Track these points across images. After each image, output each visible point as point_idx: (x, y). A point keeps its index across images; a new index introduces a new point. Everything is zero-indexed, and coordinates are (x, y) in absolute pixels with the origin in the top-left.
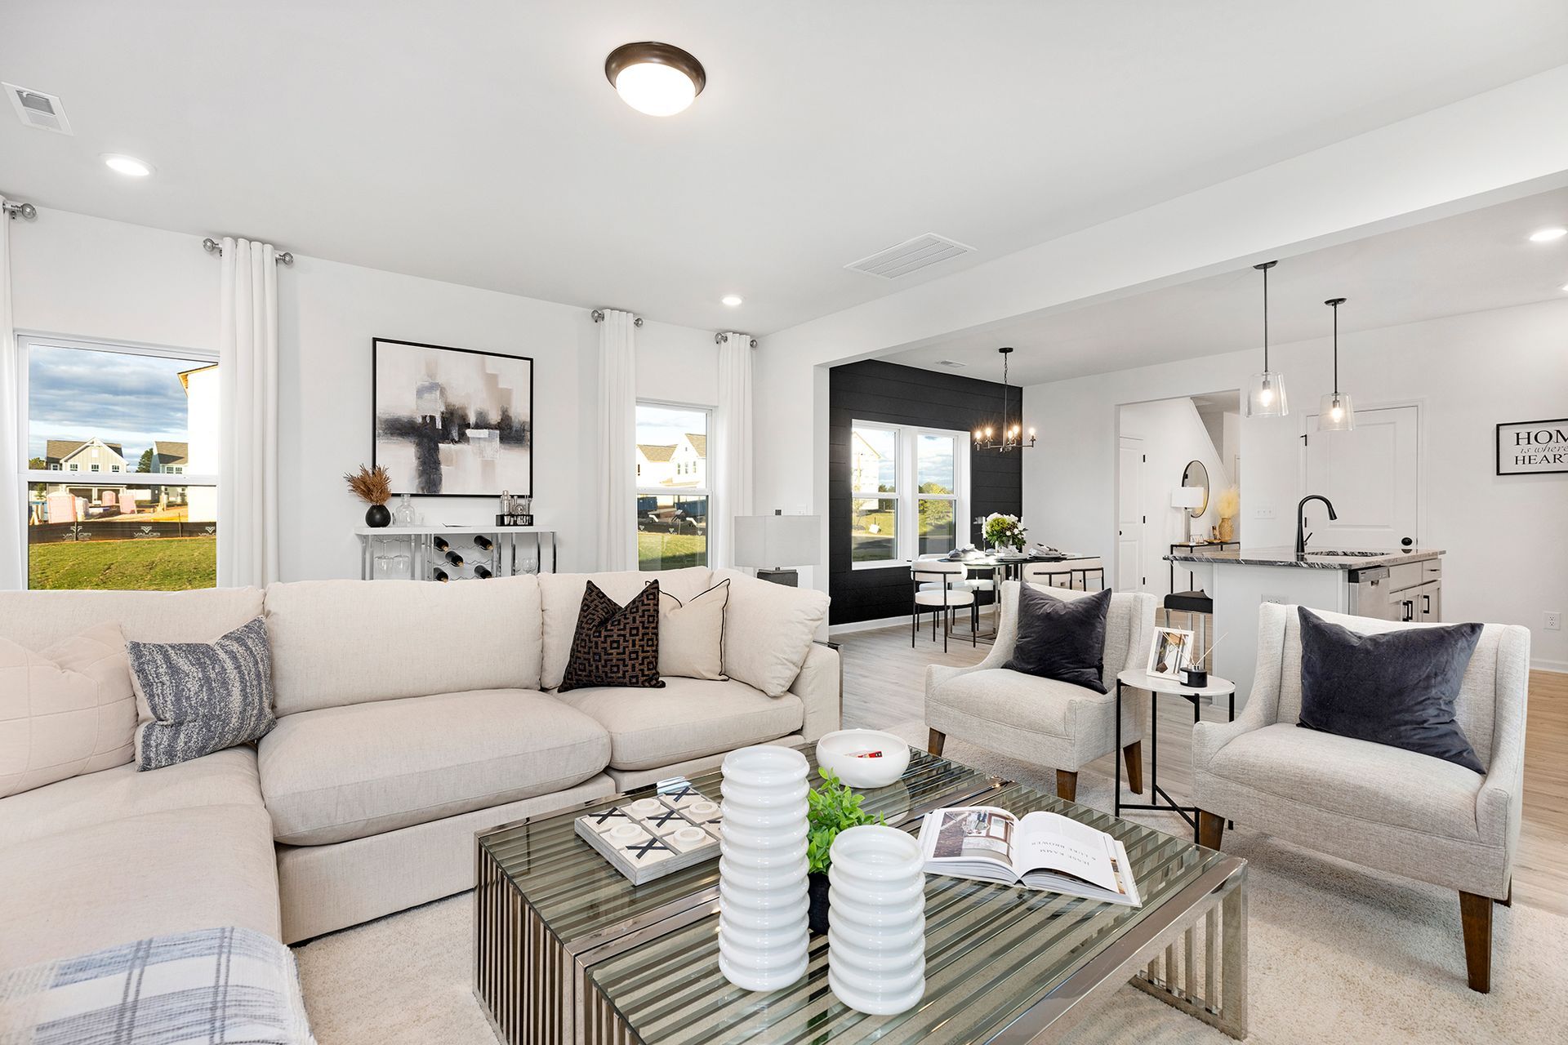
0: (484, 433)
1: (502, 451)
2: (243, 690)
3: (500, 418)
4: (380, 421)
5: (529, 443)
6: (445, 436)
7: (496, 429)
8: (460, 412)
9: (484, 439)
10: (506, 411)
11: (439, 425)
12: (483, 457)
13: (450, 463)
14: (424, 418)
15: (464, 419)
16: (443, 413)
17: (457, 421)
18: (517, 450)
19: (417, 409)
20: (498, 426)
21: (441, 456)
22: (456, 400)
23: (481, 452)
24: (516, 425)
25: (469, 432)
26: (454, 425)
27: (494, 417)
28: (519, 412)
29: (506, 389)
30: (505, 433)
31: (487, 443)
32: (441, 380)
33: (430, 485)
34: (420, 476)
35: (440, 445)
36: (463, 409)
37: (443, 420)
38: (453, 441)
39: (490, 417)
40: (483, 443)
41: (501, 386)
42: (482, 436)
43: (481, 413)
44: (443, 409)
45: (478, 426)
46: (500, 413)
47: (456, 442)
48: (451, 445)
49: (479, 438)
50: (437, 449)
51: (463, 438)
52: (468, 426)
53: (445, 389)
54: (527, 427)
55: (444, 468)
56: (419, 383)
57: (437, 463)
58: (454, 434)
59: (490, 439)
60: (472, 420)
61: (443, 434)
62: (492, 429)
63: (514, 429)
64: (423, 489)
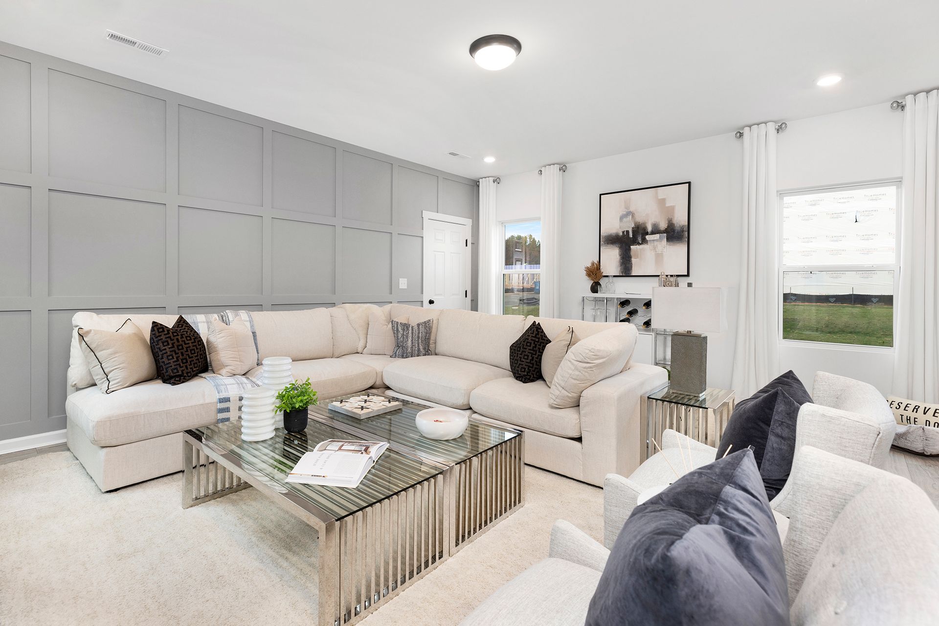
0: (657, 236)
1: (668, 246)
2: (412, 340)
3: (667, 225)
4: (602, 237)
5: (687, 240)
6: (635, 241)
7: (664, 233)
8: (643, 226)
9: (657, 240)
10: (671, 220)
11: (631, 235)
12: (656, 251)
13: (637, 257)
14: (623, 232)
15: (645, 230)
16: (633, 228)
17: (641, 232)
18: (678, 245)
19: (620, 228)
20: (666, 231)
21: (632, 253)
22: (640, 219)
23: (655, 248)
24: (677, 228)
25: (647, 237)
26: (639, 234)
27: (663, 225)
28: (680, 219)
29: (671, 206)
30: (670, 235)
31: (658, 243)
32: (632, 209)
33: (626, 270)
34: (621, 266)
35: (631, 247)
36: (644, 224)
37: (634, 232)
38: (639, 244)
39: (660, 226)
40: (656, 243)
41: (668, 205)
42: (655, 239)
43: (655, 224)
44: (633, 225)
45: (653, 233)
46: (667, 222)
47: (640, 244)
48: (637, 246)
49: (654, 240)
50: (630, 249)
51: (644, 241)
52: (647, 234)
53: (634, 214)
54: (686, 229)
55: (633, 260)
56: (621, 214)
57: (630, 257)
58: (639, 240)
59: (661, 239)
60: (650, 229)
61: (633, 240)
62: (662, 233)
63: (676, 231)
64: (622, 272)
